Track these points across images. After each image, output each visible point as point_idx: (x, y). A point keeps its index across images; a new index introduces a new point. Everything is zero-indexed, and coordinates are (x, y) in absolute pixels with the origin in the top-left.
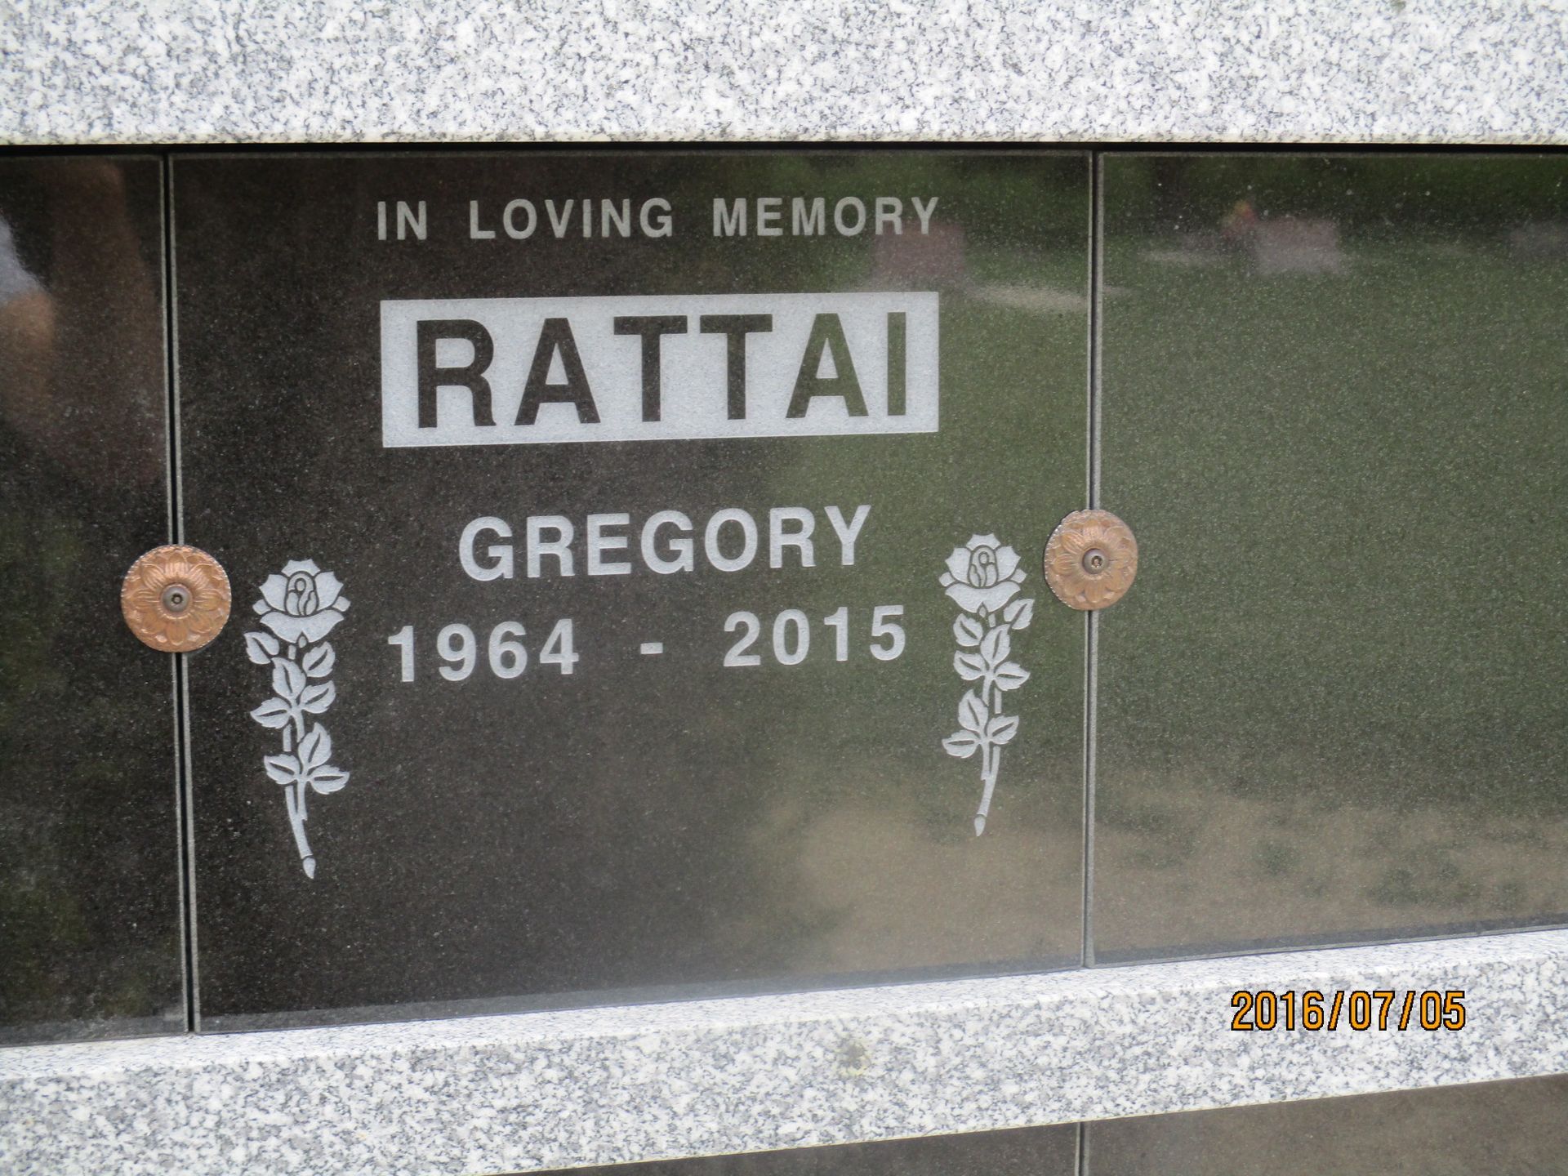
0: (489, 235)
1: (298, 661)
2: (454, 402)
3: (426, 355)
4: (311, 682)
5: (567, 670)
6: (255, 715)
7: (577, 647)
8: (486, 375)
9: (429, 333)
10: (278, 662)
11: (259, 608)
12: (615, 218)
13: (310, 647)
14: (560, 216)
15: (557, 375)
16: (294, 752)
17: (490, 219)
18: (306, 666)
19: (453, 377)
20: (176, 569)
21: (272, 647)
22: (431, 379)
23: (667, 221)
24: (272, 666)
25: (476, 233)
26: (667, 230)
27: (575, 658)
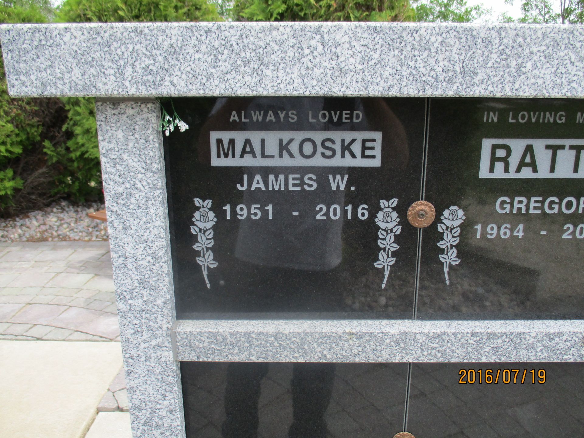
0: (514, 121)
1: (451, 231)
2: (499, 166)
3: (493, 153)
4: (453, 237)
5: (520, 237)
6: (438, 244)
7: (524, 231)
8: (508, 159)
9: (495, 148)
10: (445, 231)
11: (442, 218)
12: (550, 118)
13: (454, 228)
14: (534, 116)
15: (528, 160)
16: (447, 254)
17: (515, 117)
18: (453, 232)
19: (500, 159)
20: (422, 207)
21: (444, 228)
22: (494, 159)
23: (564, 118)
24: (444, 232)
25: (511, 121)
26: (563, 121)
27: (523, 234)
